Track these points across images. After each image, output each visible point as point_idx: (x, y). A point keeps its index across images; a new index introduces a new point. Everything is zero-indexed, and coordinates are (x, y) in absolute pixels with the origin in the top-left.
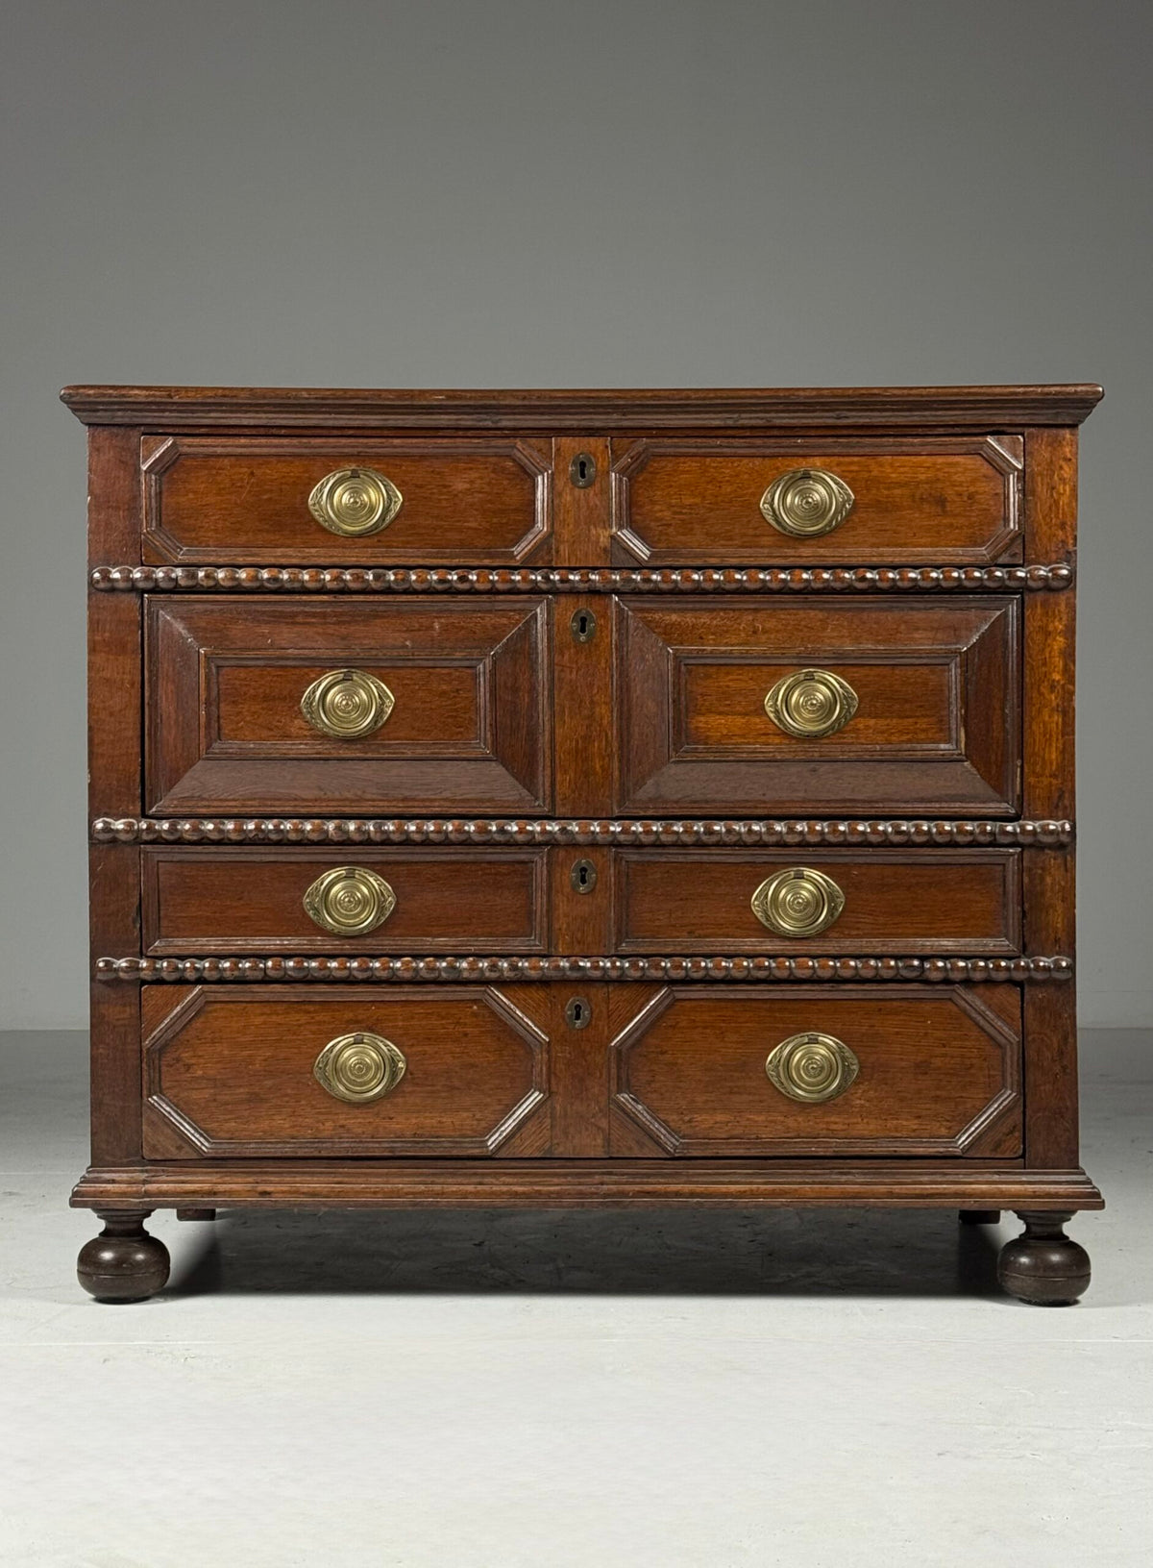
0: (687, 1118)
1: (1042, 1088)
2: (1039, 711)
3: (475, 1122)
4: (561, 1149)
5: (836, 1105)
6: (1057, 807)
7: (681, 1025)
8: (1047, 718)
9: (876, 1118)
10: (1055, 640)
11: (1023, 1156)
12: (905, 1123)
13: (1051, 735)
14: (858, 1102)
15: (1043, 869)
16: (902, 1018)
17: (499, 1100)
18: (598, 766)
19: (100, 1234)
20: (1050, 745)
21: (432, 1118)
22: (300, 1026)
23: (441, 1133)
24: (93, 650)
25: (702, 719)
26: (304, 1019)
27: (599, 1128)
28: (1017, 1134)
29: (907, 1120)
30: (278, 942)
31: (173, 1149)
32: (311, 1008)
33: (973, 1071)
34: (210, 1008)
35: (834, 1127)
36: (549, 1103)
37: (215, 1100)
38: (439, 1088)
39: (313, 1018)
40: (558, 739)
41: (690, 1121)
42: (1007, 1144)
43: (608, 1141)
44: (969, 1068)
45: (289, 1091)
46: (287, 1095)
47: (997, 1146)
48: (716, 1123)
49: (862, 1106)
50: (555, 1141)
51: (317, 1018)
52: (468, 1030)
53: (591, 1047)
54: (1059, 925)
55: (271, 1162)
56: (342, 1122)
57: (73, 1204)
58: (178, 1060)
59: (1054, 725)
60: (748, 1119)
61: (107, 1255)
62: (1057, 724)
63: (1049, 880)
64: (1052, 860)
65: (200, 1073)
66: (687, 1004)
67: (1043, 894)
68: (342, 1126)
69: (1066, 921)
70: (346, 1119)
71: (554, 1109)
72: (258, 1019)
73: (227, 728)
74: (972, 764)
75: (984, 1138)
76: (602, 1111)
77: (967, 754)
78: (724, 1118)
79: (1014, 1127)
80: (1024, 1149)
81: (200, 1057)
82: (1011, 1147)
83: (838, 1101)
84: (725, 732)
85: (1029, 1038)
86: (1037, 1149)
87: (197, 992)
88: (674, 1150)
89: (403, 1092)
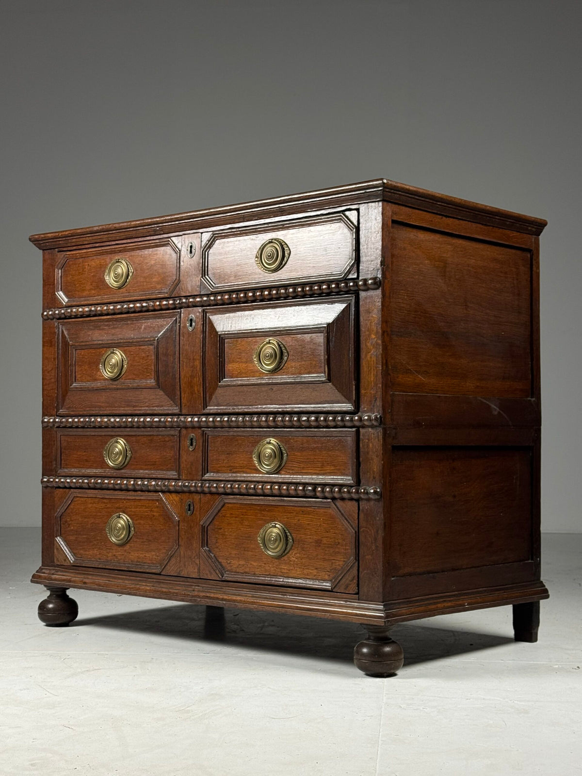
0: (229, 562)
1: (367, 557)
2: (366, 355)
3: (156, 557)
4: (183, 573)
5: (284, 560)
6: (374, 406)
7: (227, 515)
8: (369, 359)
9: (300, 568)
11: (358, 593)
12: (311, 571)
13: (371, 368)
14: (293, 559)
15: (368, 439)
16: (311, 516)
17: (165, 547)
18: (196, 389)
19: (48, 597)
20: (371, 373)
21: (142, 554)
22: (102, 509)
23: (145, 561)
24: (43, 346)
25: (231, 365)
26: (103, 505)
27: (196, 564)
28: (355, 581)
29: (312, 570)
30: (95, 471)
31: (63, 561)
32: (105, 501)
33: (339, 546)
34: (75, 499)
35: (283, 571)
36: (179, 550)
37: (76, 540)
38: (145, 540)
39: (106, 505)
40: (182, 377)
41: (230, 563)
42: (351, 586)
43: (199, 570)
44: (338, 544)
45: (99, 538)
46: (97, 540)
47: (347, 586)
48: (239, 565)
49: (294, 561)
50: (181, 569)
51: (108, 506)
52: (155, 514)
53: (194, 524)
54: (375, 470)
55: (91, 569)
56: (115, 553)
57: (32, 581)
58: (66, 522)
59: (372, 363)
60: (251, 564)
61: (51, 606)
62: (374, 361)
63: (371, 445)
64: (372, 435)
65: (72, 528)
66: (230, 505)
67: (368, 453)
68: (115, 555)
69: (378, 468)
70: (116, 552)
71: (180, 553)
72: (90, 506)
73: (78, 376)
74: (333, 384)
75: (342, 582)
76: (197, 555)
77: (329, 379)
78: (242, 562)
79: (354, 577)
80: (358, 589)
81: (72, 521)
82: (353, 588)
83: (285, 558)
84: (239, 371)
85: (361, 530)
86: (364, 589)
87: (70, 492)
88: (222, 577)
89: (133, 541)
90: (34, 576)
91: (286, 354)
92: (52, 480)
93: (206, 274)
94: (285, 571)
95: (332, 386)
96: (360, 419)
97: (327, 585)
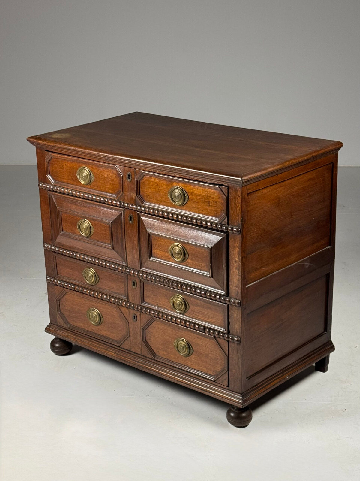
0: (158, 351)
1: (233, 370)
2: (232, 268)
3: (117, 337)
4: (132, 350)
5: (188, 359)
6: (237, 296)
7: (156, 327)
8: (234, 270)
9: (197, 365)
10: (236, 248)
11: (228, 386)
12: (203, 368)
13: (235, 275)
14: (193, 359)
15: (234, 312)
16: (203, 341)
17: (121, 333)
18: (135, 256)
20: (235, 278)
21: (108, 333)
22: (84, 303)
23: (111, 337)
24: (41, 203)
25: (155, 250)
26: (84, 301)
27: (140, 347)
28: (227, 380)
30: (78, 283)
31: (63, 324)
32: (85, 299)
33: (218, 360)
35: (188, 364)
36: (129, 337)
37: (70, 315)
39: (86, 302)
40: (127, 247)
43: (141, 350)
44: (217, 359)
47: (222, 382)
48: (164, 354)
49: (194, 361)
50: (131, 348)
52: (115, 315)
53: (137, 327)
54: (238, 328)
55: (80, 334)
57: (45, 332)
58: (63, 304)
60: (170, 356)
62: (237, 272)
63: (235, 315)
64: (236, 310)
65: (67, 308)
67: (234, 318)
68: (92, 329)
71: (130, 340)
72: (76, 299)
73: (64, 228)
74: (214, 279)
75: (220, 379)
76: (140, 343)
77: (212, 277)
78: (166, 353)
79: (226, 378)
80: (229, 385)
81: (66, 304)
82: (226, 383)
83: (189, 358)
84: (160, 255)
85: (230, 356)
86: (231, 386)
87: (64, 290)
88: (155, 358)
89: (103, 325)
90: (46, 328)
91: (187, 255)
92: (52, 280)
93: (139, 194)
94: (190, 364)
95: (213, 280)
96: (230, 301)
97: (212, 379)
